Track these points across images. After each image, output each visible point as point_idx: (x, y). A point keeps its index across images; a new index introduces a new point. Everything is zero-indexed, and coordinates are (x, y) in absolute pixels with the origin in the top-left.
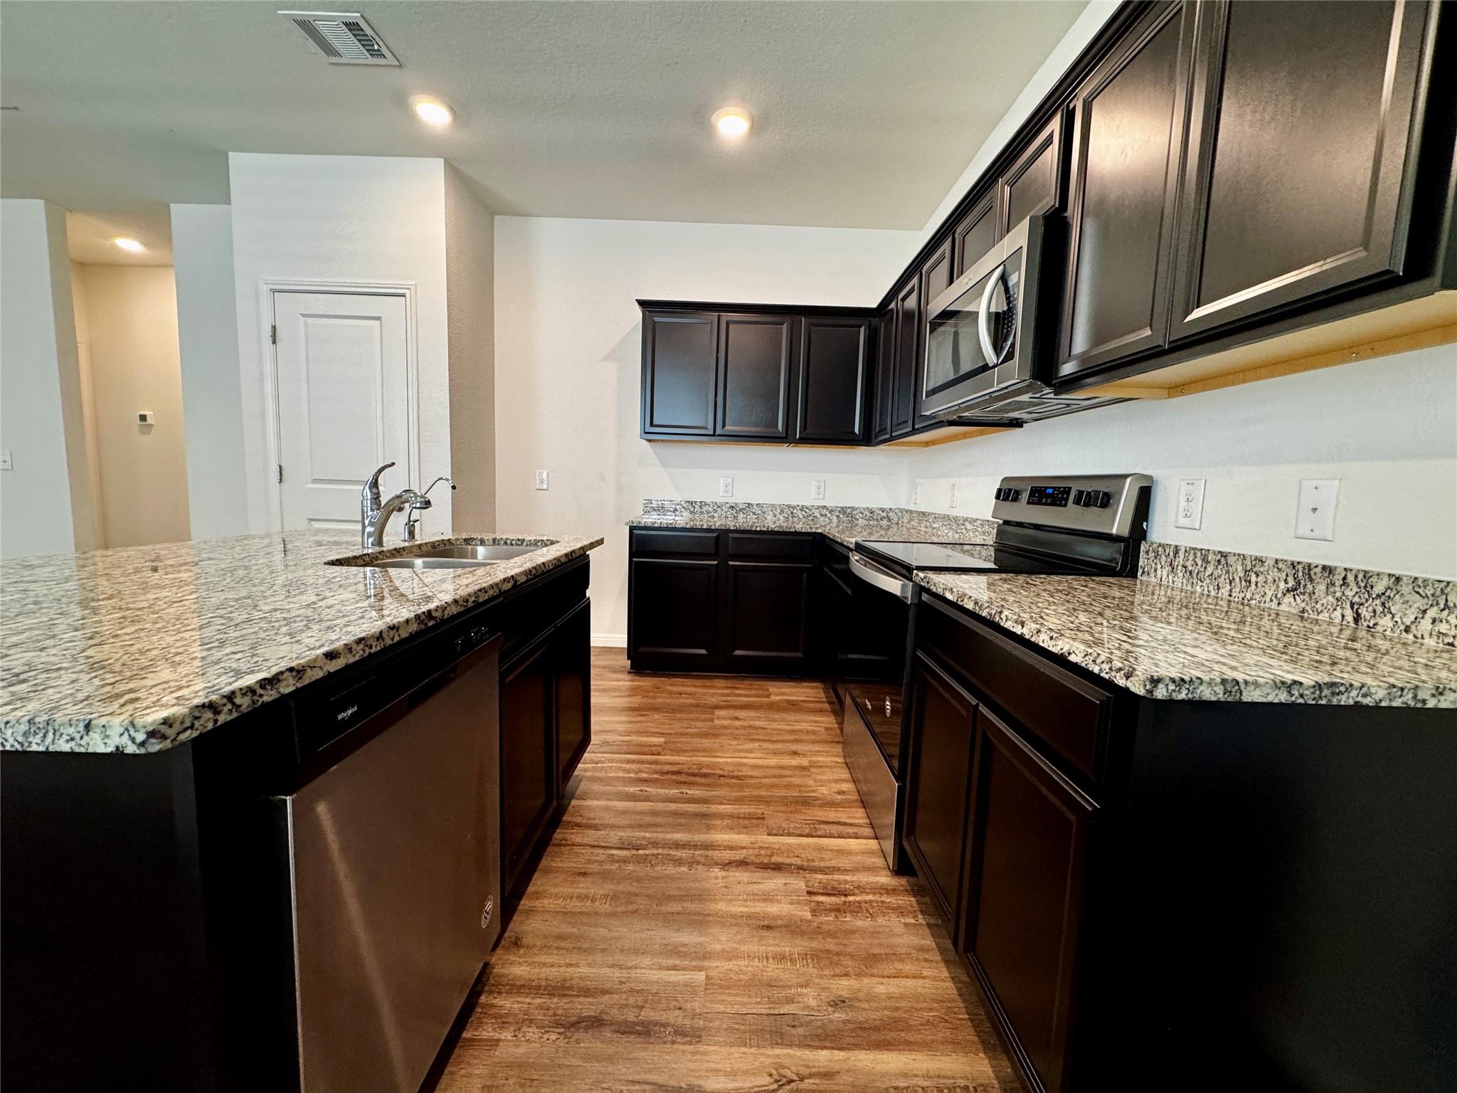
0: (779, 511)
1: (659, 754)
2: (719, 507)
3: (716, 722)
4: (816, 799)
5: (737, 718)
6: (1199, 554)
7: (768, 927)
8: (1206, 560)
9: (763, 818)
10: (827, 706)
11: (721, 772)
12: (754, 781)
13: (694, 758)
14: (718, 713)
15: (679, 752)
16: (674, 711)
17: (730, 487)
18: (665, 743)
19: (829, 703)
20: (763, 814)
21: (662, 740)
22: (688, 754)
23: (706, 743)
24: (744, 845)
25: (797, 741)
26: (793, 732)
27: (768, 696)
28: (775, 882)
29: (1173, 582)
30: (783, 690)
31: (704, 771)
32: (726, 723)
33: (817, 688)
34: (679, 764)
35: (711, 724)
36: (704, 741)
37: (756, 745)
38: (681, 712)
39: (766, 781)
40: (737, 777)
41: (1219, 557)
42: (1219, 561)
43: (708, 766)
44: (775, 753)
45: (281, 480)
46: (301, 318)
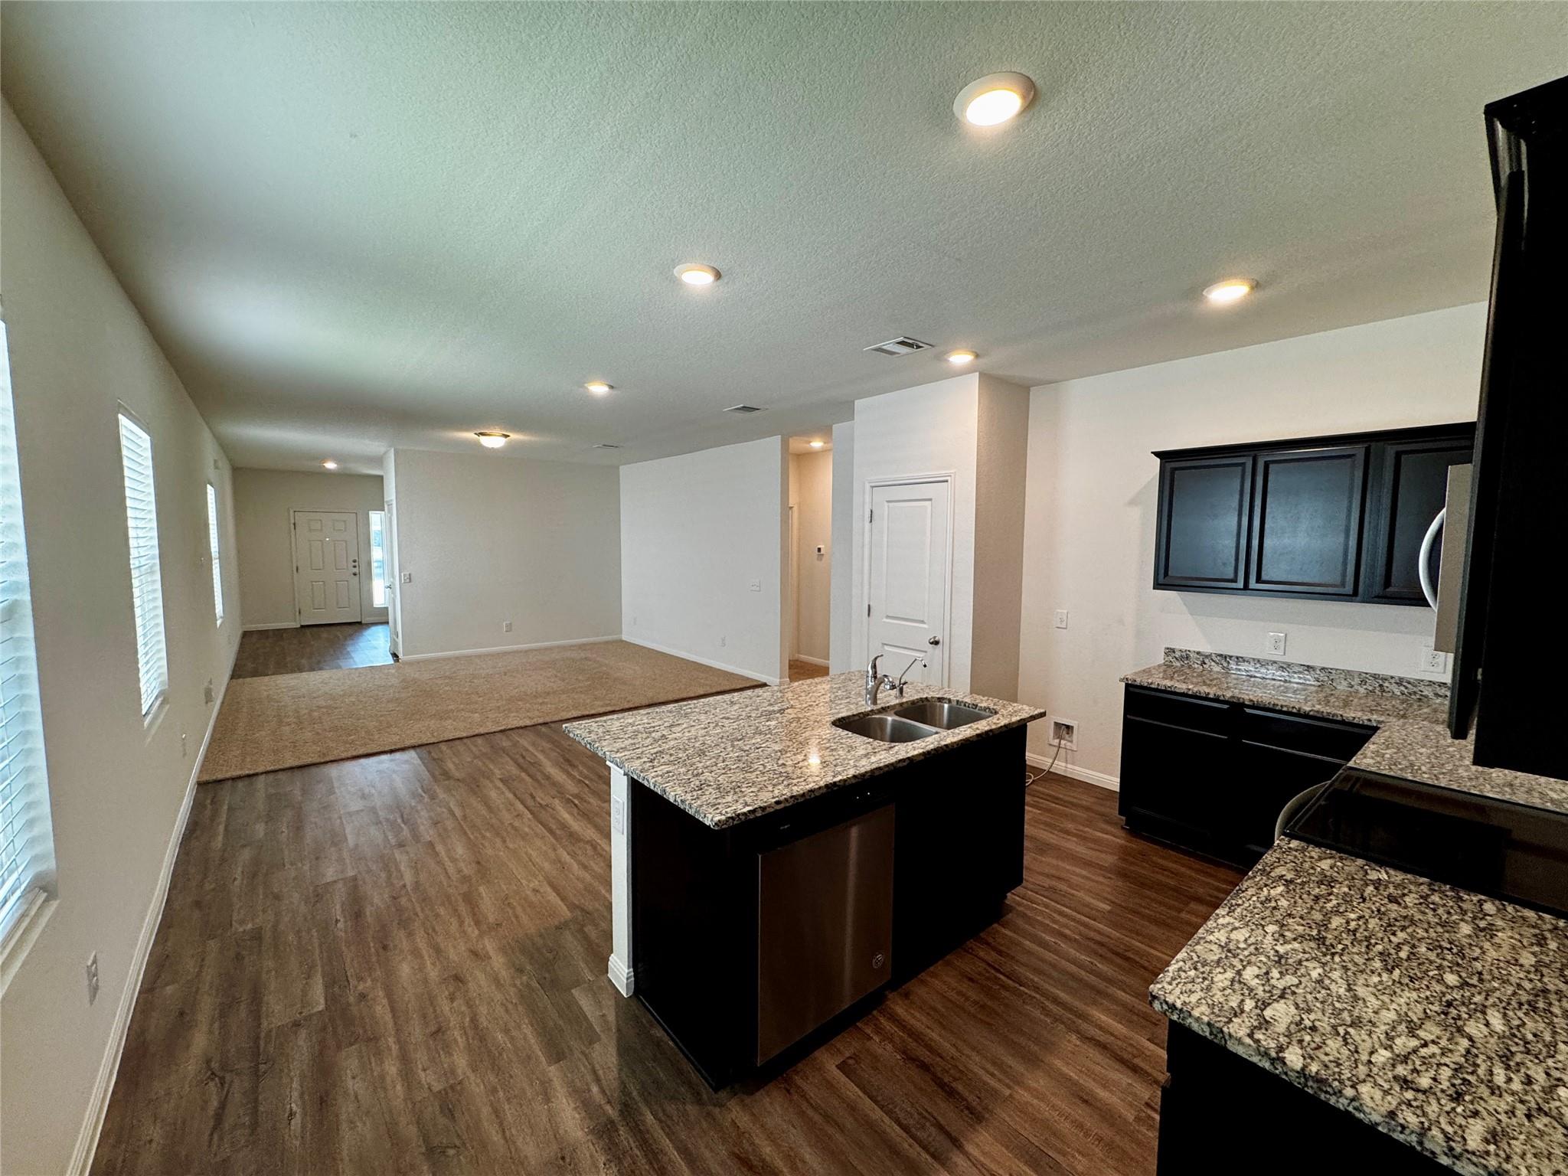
1: (1095, 920)
2: (1262, 665)
7: (1086, 1102)
9: (1156, 1025)
11: (1146, 964)
13: (1127, 939)
15: (1117, 926)
16: (1143, 885)
17: (1282, 644)
18: (1109, 912)
20: (1159, 1020)
21: (1109, 908)
22: (1124, 932)
23: (1153, 930)
24: (1116, 1033)
28: (1124, 1078)
31: (1130, 954)
34: (1109, 937)
35: (1175, 914)
38: (1151, 888)
43: (1137, 952)
45: (869, 615)
46: (886, 504)
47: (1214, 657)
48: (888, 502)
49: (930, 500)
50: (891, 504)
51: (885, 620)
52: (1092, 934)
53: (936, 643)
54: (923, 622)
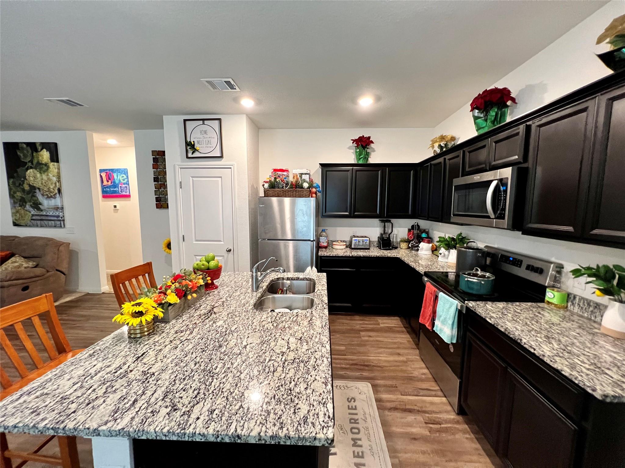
1: (346, 355)
3: (363, 338)
4: (414, 377)
5: (370, 336)
7: (415, 439)
9: (397, 387)
10: (404, 329)
11: (373, 364)
12: (387, 368)
13: (360, 357)
14: (362, 333)
15: (353, 354)
16: (344, 333)
18: (346, 349)
19: (405, 327)
20: (396, 385)
21: (344, 348)
22: (357, 355)
23: (362, 349)
24: (393, 400)
25: (398, 348)
26: (395, 343)
27: (379, 324)
28: (410, 418)
30: (385, 321)
31: (366, 363)
32: (367, 338)
33: (397, 320)
34: (355, 360)
35: (361, 339)
37: (383, 350)
38: (347, 333)
39: (391, 368)
40: (380, 367)
43: (367, 361)
44: (391, 354)
45: (184, 241)
46: (191, 178)
48: (192, 177)
49: (221, 177)
50: (194, 179)
51: (195, 242)
52: (351, 362)
53: (230, 251)
54: (220, 241)
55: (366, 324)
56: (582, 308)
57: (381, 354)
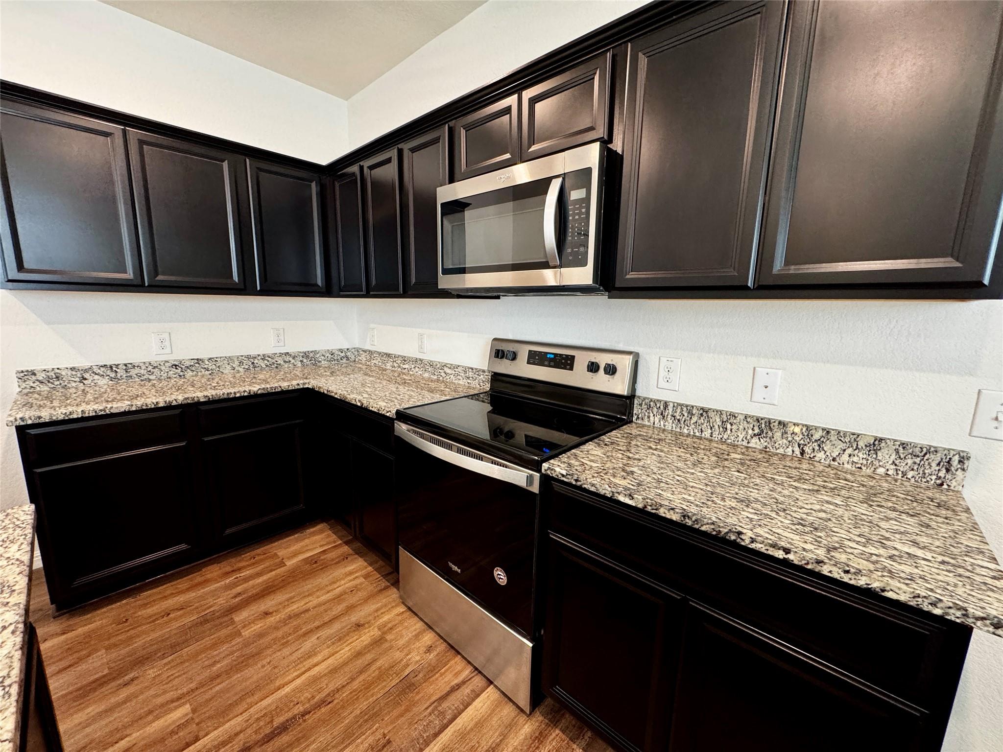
0: (237, 363)
1: (197, 739)
2: (154, 368)
3: (246, 633)
4: (415, 673)
5: (267, 614)
6: (685, 409)
8: (690, 413)
9: (389, 742)
10: (346, 549)
11: (300, 708)
12: (345, 694)
13: (252, 710)
14: (240, 617)
15: (224, 714)
16: (175, 647)
17: (167, 343)
18: (194, 711)
19: (347, 543)
20: (384, 735)
21: (187, 708)
22: (241, 708)
23: (253, 673)
25: (351, 608)
26: (339, 598)
27: (282, 564)
29: (664, 426)
30: (293, 548)
31: (278, 721)
32: (257, 627)
33: (321, 532)
34: (237, 734)
35: (238, 640)
36: (247, 672)
37: (313, 640)
38: (186, 643)
39: (356, 684)
40: (323, 703)
41: (701, 412)
42: (702, 415)
43: (278, 710)
44: (340, 640)
47: (96, 370)
55: (246, 580)
56: (679, 420)
57: (315, 654)
